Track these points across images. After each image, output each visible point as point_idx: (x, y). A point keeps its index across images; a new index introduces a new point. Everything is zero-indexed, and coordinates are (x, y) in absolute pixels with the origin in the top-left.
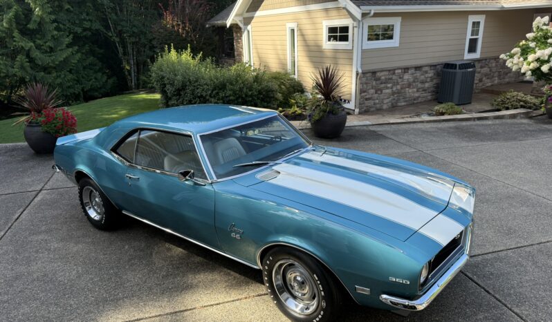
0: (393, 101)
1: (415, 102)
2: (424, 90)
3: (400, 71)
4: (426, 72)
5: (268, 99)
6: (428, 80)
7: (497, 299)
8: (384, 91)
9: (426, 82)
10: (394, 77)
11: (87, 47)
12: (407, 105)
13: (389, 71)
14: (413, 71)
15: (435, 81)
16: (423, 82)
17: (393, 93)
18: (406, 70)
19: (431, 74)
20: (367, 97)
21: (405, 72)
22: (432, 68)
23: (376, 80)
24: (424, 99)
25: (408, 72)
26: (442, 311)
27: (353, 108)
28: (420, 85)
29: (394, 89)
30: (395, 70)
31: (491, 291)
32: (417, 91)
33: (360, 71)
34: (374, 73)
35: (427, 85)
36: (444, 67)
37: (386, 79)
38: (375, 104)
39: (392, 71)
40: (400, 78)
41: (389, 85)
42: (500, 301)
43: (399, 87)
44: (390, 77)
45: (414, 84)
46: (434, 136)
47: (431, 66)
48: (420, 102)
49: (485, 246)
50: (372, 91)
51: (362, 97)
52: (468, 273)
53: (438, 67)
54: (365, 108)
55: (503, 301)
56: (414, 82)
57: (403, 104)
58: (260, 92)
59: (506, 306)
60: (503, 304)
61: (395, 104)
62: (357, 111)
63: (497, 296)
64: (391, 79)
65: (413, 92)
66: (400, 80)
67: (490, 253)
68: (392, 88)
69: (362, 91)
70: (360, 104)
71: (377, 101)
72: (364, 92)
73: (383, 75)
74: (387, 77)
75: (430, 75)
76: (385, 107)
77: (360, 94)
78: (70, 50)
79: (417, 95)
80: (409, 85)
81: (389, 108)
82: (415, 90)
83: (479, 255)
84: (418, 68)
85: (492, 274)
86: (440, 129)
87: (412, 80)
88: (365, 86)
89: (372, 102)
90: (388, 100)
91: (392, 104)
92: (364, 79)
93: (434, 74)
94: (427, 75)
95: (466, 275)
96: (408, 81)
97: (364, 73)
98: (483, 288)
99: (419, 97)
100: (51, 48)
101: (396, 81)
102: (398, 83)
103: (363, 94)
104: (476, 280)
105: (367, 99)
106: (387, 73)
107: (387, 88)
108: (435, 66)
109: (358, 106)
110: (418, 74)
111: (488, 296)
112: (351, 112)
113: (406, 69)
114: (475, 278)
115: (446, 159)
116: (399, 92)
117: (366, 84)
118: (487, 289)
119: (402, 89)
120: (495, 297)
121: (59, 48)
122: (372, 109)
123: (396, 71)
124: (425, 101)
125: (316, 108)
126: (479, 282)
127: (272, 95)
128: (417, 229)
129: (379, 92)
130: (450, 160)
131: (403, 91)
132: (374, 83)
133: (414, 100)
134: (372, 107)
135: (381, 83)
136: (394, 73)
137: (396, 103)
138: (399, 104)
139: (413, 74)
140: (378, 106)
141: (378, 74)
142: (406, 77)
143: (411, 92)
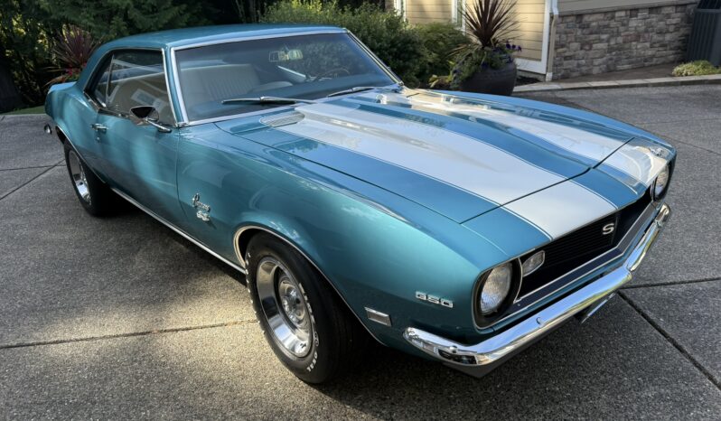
0: (610, 62)
1: (647, 64)
2: (664, 46)
3: (623, 14)
4: (668, 16)
5: (407, 56)
6: (671, 28)
7: (695, 364)
8: (594, 46)
9: (668, 32)
10: (613, 24)
11: (199, 6)
12: (633, 68)
13: (606, 13)
14: (646, 14)
15: (683, 31)
16: (660, 33)
17: (610, 50)
18: (634, 13)
19: (676, 18)
20: (567, 54)
21: (631, 16)
22: (679, 9)
23: (583, 27)
24: (662, 60)
25: (637, 16)
26: (573, 376)
27: (544, 72)
28: (656, 37)
29: (612, 43)
30: (615, 11)
31: (685, 348)
32: (652, 47)
33: (556, 12)
34: (579, 16)
35: (668, 37)
36: (699, 7)
37: (599, 26)
38: (579, 66)
39: (610, 14)
40: (623, 25)
41: (604, 37)
42: (700, 368)
43: (620, 40)
44: (607, 22)
45: (646, 35)
46: (661, 105)
47: (677, 6)
48: (656, 65)
49: (700, 267)
50: (575, 45)
51: (558, 55)
52: (648, 313)
53: (689, 7)
54: (563, 72)
55: (707, 368)
56: (646, 31)
57: (626, 66)
58: (393, 44)
59: (711, 378)
60: (706, 374)
61: (612, 68)
62: (549, 75)
63: (698, 358)
64: (608, 26)
65: (645, 49)
66: (622, 29)
67: (706, 280)
68: (608, 41)
69: (559, 45)
70: (555, 66)
71: (583, 61)
72: (563, 46)
73: (594, 21)
74: (601, 23)
75: (674, 21)
76: (595, 71)
77: (556, 49)
78: (177, 8)
79: (650, 53)
80: (638, 37)
81: (603, 72)
82: (648, 44)
83: (683, 282)
84: (653, 9)
85: (698, 317)
86: (674, 96)
87: (643, 28)
88: (564, 36)
89: (575, 63)
90: (600, 61)
91: (608, 66)
92: (562, 26)
93: (682, 20)
94: (668, 21)
95: (644, 316)
96: (636, 30)
97: (562, 16)
98: (672, 341)
99: (653, 57)
100: (153, 7)
101: (615, 30)
102: (618, 34)
103: (560, 50)
104: (661, 326)
105: (566, 58)
106: (600, 17)
107: (601, 41)
108: (686, 5)
109: (551, 68)
110: (654, 18)
111: (679, 356)
112: (541, 78)
113: (634, 11)
114: (661, 322)
115: (670, 136)
116: (619, 48)
117: (566, 33)
118: (680, 344)
119: (624, 42)
120: (693, 360)
121: (163, 7)
122: (574, 74)
123: (617, 14)
124: (663, 63)
125: (466, 59)
126: (668, 331)
127: (411, 48)
128: (502, 203)
129: (587, 47)
130: (677, 136)
131: (627, 46)
132: (579, 32)
133: (646, 61)
134: (573, 71)
135: (591, 33)
136: (613, 18)
137: (615, 65)
138: (619, 67)
139: (645, 19)
140: (584, 69)
141: (586, 18)
142: (633, 23)
143: (641, 49)
